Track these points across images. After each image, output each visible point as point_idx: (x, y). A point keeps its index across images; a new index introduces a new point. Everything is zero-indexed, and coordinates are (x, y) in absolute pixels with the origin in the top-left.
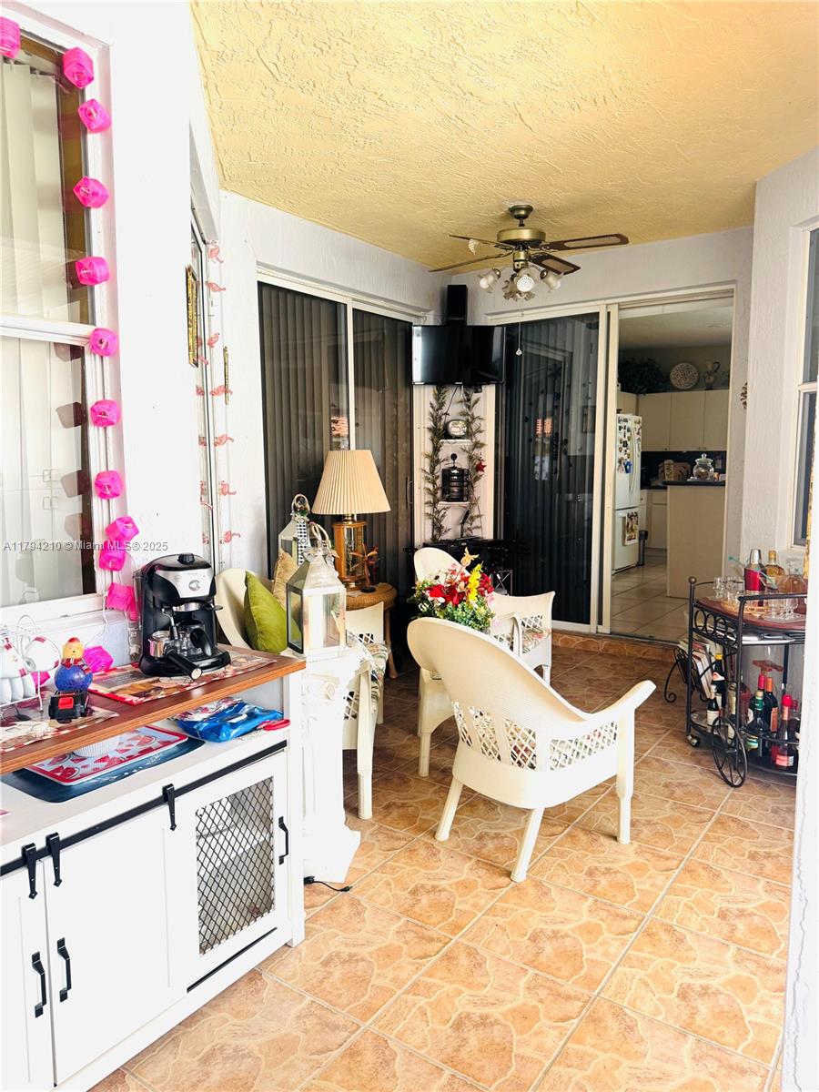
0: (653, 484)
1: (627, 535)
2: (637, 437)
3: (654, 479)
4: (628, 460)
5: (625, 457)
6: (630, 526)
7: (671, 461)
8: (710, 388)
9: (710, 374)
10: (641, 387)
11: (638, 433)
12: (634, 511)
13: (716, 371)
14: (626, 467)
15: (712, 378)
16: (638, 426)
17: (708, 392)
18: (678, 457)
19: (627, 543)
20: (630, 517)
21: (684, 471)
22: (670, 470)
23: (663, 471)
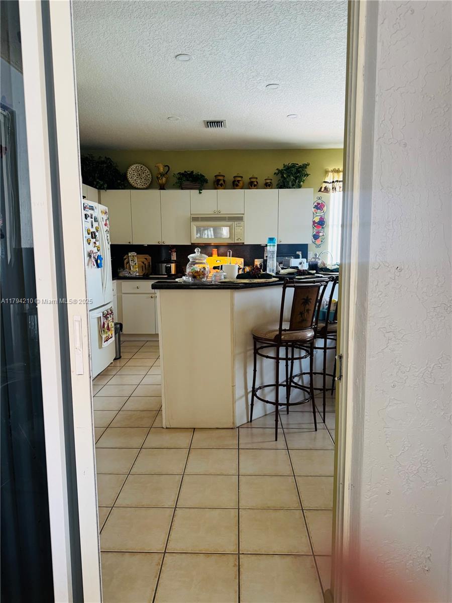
0: (121, 275)
1: (104, 336)
2: (105, 228)
3: (121, 270)
4: (99, 253)
5: (95, 250)
6: (106, 326)
7: (134, 254)
8: (162, 187)
9: (162, 175)
10: (102, 183)
11: (106, 225)
12: (108, 307)
13: (166, 173)
14: (96, 261)
15: (164, 179)
16: (105, 217)
17: (162, 191)
18: (140, 249)
19: (105, 345)
20: (106, 317)
21: (146, 262)
22: (135, 263)
23: (128, 262)
